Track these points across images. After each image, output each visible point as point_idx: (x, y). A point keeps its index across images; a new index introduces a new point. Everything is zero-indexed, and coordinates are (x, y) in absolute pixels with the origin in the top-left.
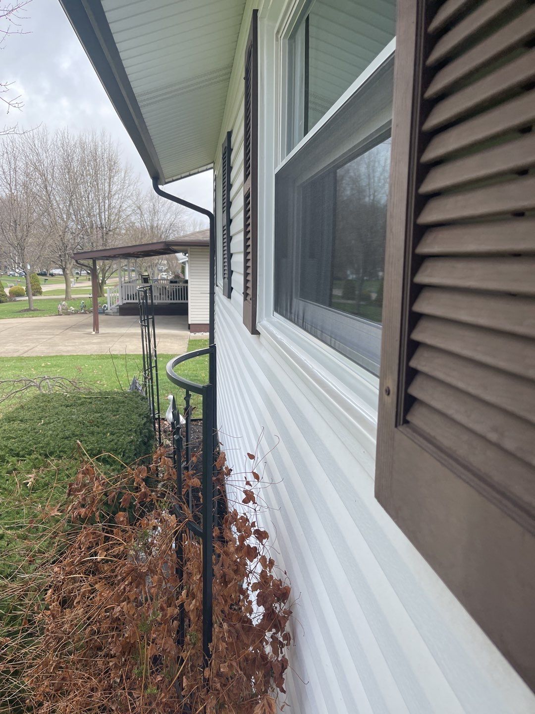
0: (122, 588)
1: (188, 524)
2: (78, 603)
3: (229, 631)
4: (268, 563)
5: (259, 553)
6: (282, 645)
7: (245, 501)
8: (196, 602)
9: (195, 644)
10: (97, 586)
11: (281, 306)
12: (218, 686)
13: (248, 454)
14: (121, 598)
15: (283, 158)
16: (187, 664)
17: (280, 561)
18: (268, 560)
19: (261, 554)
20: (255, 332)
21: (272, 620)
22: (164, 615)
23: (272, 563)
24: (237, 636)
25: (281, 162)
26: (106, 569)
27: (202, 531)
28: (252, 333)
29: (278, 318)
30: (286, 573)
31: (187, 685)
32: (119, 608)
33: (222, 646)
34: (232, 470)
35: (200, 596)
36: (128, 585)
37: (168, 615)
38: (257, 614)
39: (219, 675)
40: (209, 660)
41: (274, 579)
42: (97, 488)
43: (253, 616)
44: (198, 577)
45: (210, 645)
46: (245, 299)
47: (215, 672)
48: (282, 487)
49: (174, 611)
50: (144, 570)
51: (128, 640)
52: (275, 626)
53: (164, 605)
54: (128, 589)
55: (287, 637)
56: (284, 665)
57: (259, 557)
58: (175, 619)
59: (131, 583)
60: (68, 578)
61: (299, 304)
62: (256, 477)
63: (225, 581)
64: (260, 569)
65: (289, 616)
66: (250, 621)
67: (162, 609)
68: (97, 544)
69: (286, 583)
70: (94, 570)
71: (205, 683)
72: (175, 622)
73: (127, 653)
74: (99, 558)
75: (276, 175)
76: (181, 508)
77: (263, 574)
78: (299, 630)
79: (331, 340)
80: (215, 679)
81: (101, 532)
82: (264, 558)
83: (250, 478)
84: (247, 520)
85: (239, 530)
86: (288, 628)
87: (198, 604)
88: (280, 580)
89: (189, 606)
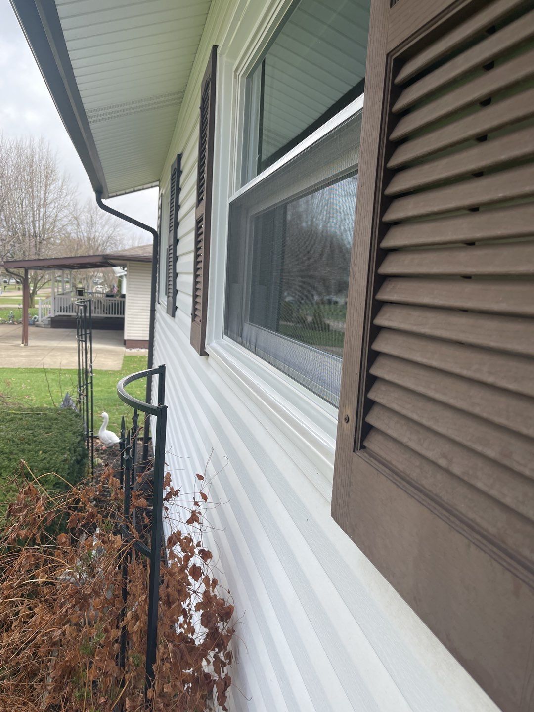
0: (64, 610)
1: (136, 544)
2: (15, 627)
3: (174, 653)
4: (211, 582)
5: (203, 572)
6: (225, 665)
7: (189, 522)
8: (140, 623)
9: (138, 665)
10: (36, 610)
11: (231, 329)
12: (161, 706)
13: (198, 475)
14: (64, 620)
15: (237, 189)
16: (129, 686)
17: (223, 581)
18: (211, 580)
19: (205, 573)
20: (203, 353)
21: (215, 639)
22: (107, 638)
23: (215, 582)
24: (181, 657)
25: (236, 191)
26: (45, 592)
27: (150, 551)
28: (201, 355)
29: (227, 341)
30: (229, 593)
31: (130, 707)
32: (60, 632)
33: (166, 666)
34: (179, 491)
35: (144, 617)
36: (71, 607)
37: (112, 637)
38: (200, 635)
39: (162, 695)
40: (153, 681)
41: (218, 598)
42: (40, 508)
43: (194, 637)
44: (144, 597)
45: (154, 667)
46: (193, 320)
47: (158, 692)
48: (228, 508)
49: (116, 633)
50: (88, 592)
51: (68, 664)
52: (218, 646)
53: (109, 627)
54: (70, 611)
55: (229, 656)
56: (226, 683)
57: (203, 577)
58: (117, 641)
59: (74, 606)
60: (6, 602)
61: (250, 330)
62: (205, 497)
63: (169, 603)
64: (203, 588)
65: (232, 634)
66: (193, 641)
67: (106, 631)
68: (37, 567)
69: (229, 602)
70: (35, 592)
71: (148, 704)
72: (116, 645)
73: (66, 677)
74: (40, 581)
75: (231, 205)
76: (128, 527)
77: (206, 594)
78: (242, 648)
79: (284, 366)
80: (158, 699)
81: (42, 555)
82: (207, 578)
83: (199, 498)
84: (191, 540)
85: (184, 550)
86: (230, 647)
87: (142, 626)
88: (223, 600)
89: (133, 627)
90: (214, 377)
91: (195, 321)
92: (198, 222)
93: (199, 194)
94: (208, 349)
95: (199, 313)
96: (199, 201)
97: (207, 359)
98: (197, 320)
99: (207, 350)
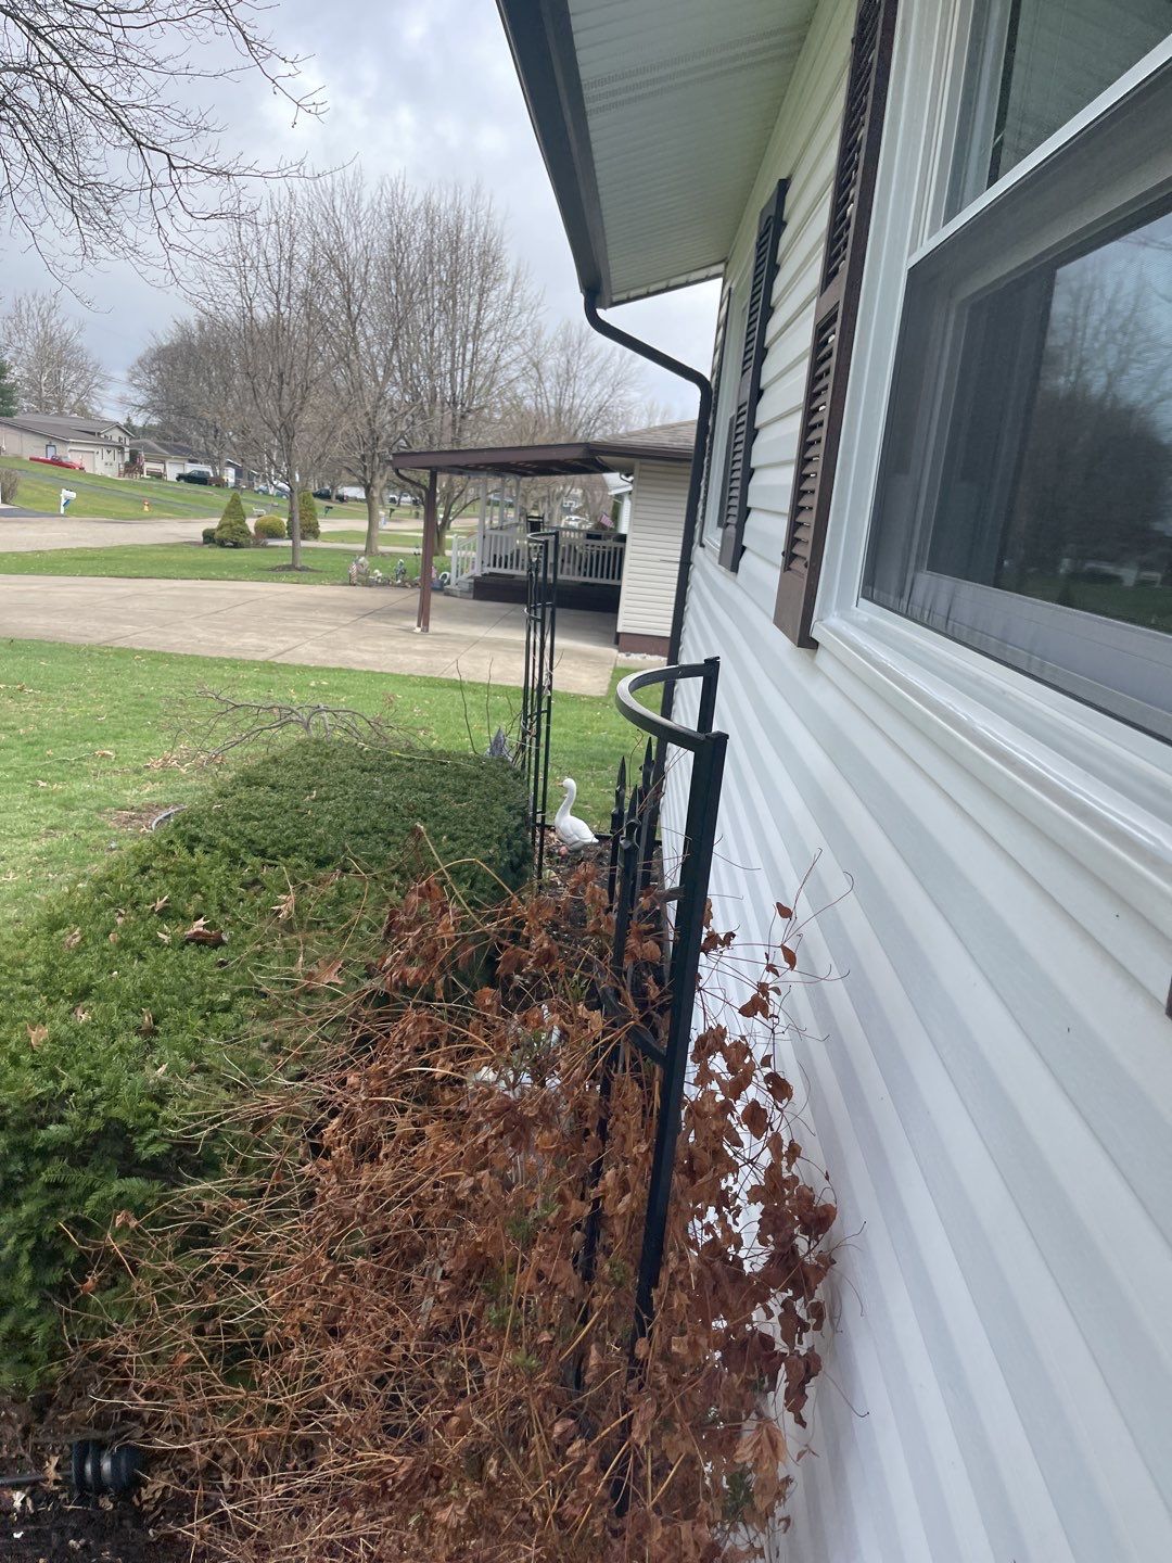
0: (481, 1141)
1: (632, 1033)
2: (386, 1156)
3: (700, 1274)
4: (785, 1150)
5: (770, 1124)
6: (805, 1327)
7: (747, 1011)
8: (632, 1199)
9: (620, 1285)
10: (428, 1129)
11: (873, 586)
12: (664, 1379)
13: (779, 905)
14: (478, 1160)
15: (933, 231)
16: (599, 1323)
17: (812, 1148)
18: (786, 1143)
19: (775, 1126)
20: (807, 642)
21: (789, 1269)
22: (563, 1213)
23: (794, 1151)
24: (715, 1287)
25: (930, 237)
26: (447, 1097)
27: (663, 1052)
28: (801, 644)
29: (868, 611)
30: (827, 1178)
31: (599, 1365)
32: (470, 1182)
33: (680, 1300)
34: (734, 936)
35: (641, 1190)
36: (495, 1137)
37: (572, 1215)
38: (753, 1256)
39: (666, 1356)
40: (649, 1323)
41: (801, 1184)
42: (446, 927)
43: (742, 1254)
44: (644, 1147)
45: (654, 1293)
46: (787, 567)
47: (658, 1349)
48: (837, 991)
49: (580, 1209)
50: (531, 1112)
51: (481, 1250)
52: (793, 1284)
53: (568, 1192)
54: (492, 1144)
55: (817, 1311)
56: (809, 1368)
57: (770, 1133)
58: (578, 1227)
59: (501, 1135)
60: (372, 1103)
61: (927, 583)
62: (790, 958)
63: (692, 1173)
64: (766, 1158)
65: (828, 1267)
66: (738, 1262)
67: (562, 1198)
68: (435, 1045)
69: (824, 1196)
70: (427, 1092)
71: (637, 1369)
72: (577, 1233)
73: (475, 1275)
74: (439, 1072)
75: (913, 272)
76: (618, 995)
77: (772, 1172)
78: (849, 1304)
80: (657, 1364)
81: (445, 1022)
82: (777, 1138)
83: (779, 960)
84: (748, 1051)
85: (732, 1069)
86: (819, 1295)
87: (635, 1205)
88: (811, 1190)
89: (616, 1205)
90: (827, 699)
91: (789, 569)
92: (821, 330)
93: (831, 259)
94: (817, 632)
95: (804, 551)
96: (828, 277)
97: (813, 657)
98: (798, 565)
99: (815, 634)
